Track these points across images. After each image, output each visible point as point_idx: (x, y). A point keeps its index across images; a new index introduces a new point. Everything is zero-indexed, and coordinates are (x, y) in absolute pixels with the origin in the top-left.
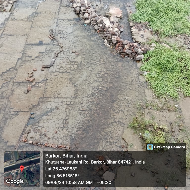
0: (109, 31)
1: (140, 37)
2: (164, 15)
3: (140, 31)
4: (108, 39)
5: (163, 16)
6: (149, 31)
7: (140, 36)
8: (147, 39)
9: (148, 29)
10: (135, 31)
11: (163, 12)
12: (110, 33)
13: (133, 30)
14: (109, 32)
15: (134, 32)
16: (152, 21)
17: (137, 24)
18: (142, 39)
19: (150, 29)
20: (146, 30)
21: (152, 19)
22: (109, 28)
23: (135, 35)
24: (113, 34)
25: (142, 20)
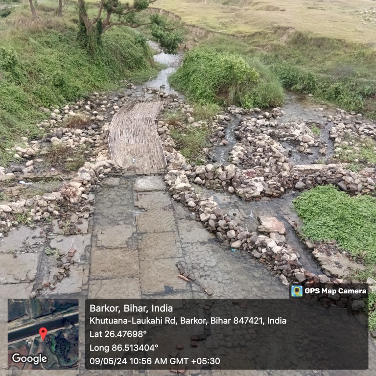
1: (336, 268)
2: (355, 227)
3: (329, 256)
4: (288, 273)
6: (344, 256)
7: (335, 265)
8: (348, 270)
9: (341, 253)
10: (321, 256)
13: (317, 254)
15: (321, 258)
16: (343, 239)
17: (318, 244)
18: (340, 271)
19: (344, 252)
20: (338, 253)
21: (341, 235)
22: (283, 254)
23: (325, 263)
25: (324, 237)
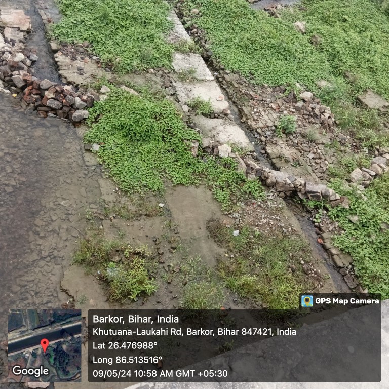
0: (3, 60)
1: (76, 74)
2: (118, 29)
3: (74, 60)
4: (5, 77)
5: (118, 31)
6: (93, 61)
7: (76, 71)
8: (91, 77)
9: (91, 58)
10: (63, 60)
11: (116, 23)
12: (6, 64)
13: (60, 57)
14: (4, 62)
15: (62, 62)
16: (98, 41)
17: (66, 46)
18: (80, 78)
19: (94, 58)
20: (87, 59)
21: (97, 37)
22: (3, 53)
23: (64, 68)
24: (15, 67)
25: (76, 37)
